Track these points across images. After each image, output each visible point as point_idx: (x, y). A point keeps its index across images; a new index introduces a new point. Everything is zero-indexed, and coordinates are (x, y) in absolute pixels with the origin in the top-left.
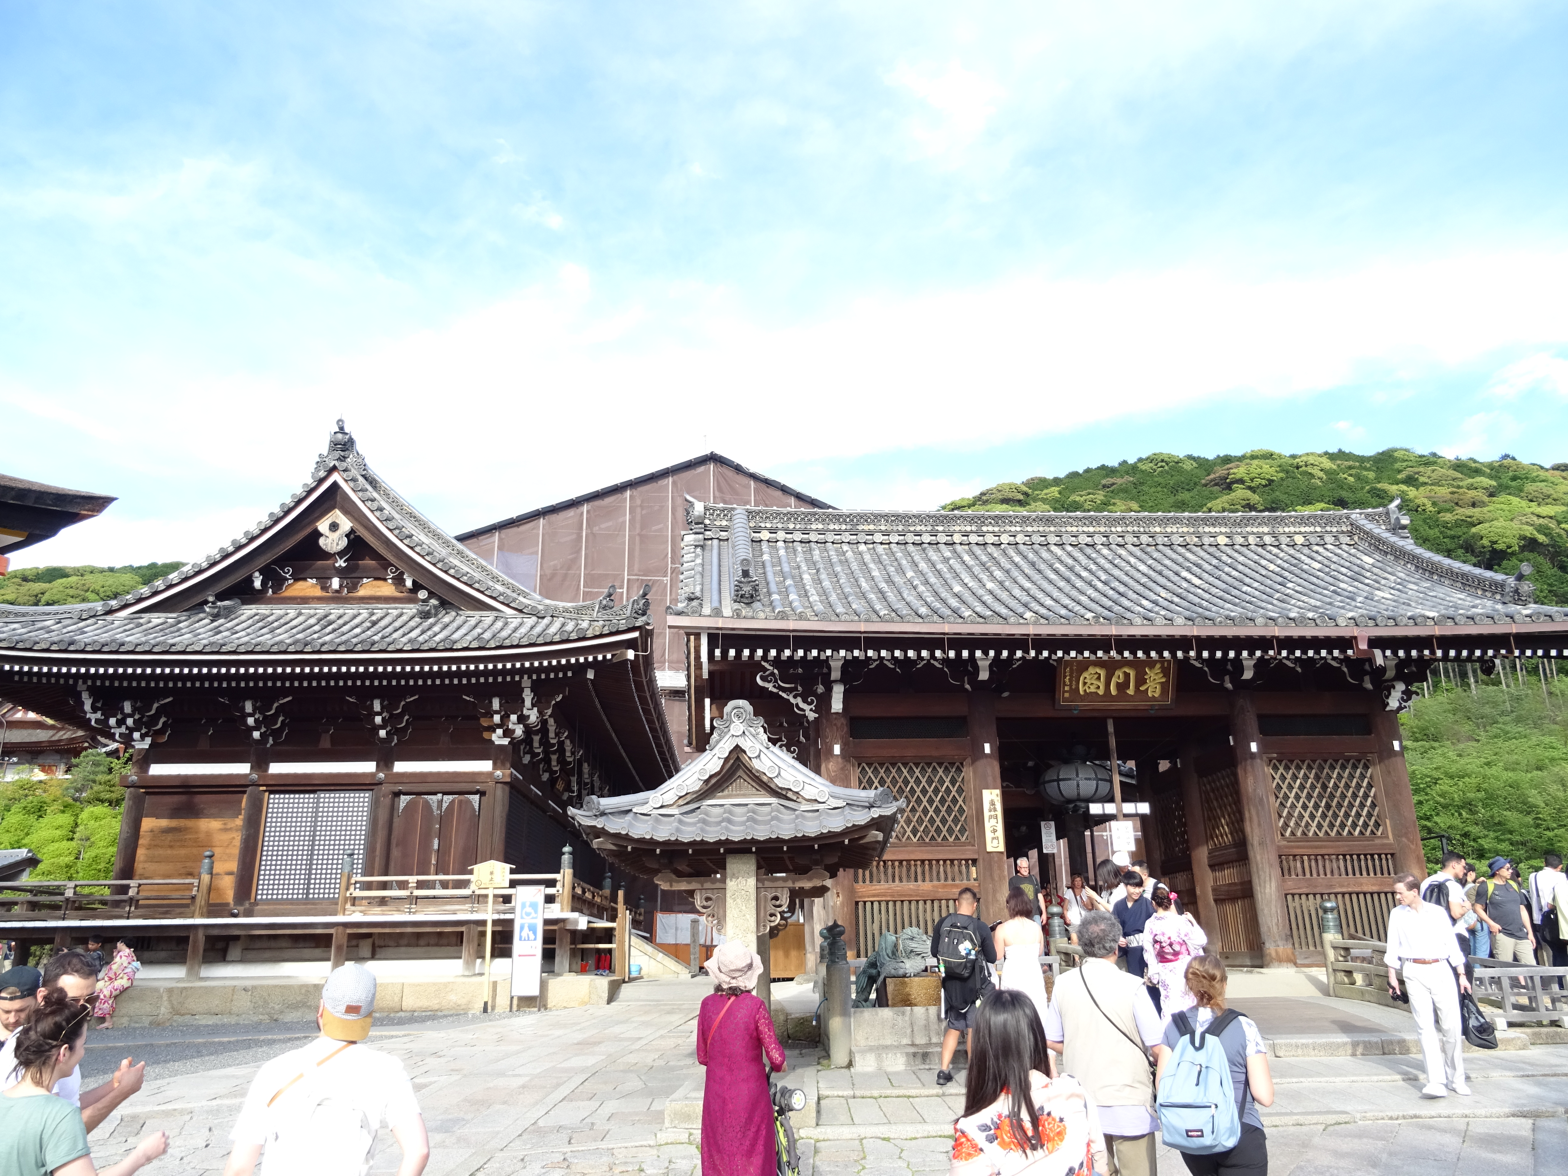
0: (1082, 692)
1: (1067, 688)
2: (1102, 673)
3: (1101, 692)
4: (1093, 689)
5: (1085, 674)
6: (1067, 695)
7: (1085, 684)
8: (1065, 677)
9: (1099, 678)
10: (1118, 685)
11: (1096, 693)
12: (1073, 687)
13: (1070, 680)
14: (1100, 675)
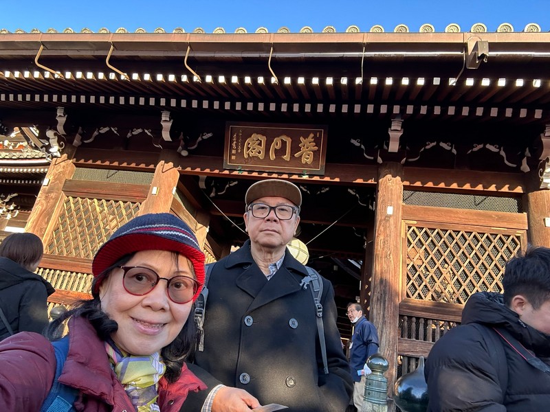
0: (246, 156)
1: (234, 152)
3: (261, 156)
4: (255, 154)
5: (249, 140)
6: (233, 158)
7: (248, 148)
8: (231, 142)
9: (260, 144)
10: (276, 151)
11: (257, 157)
12: (239, 151)
13: (237, 145)
14: (261, 141)
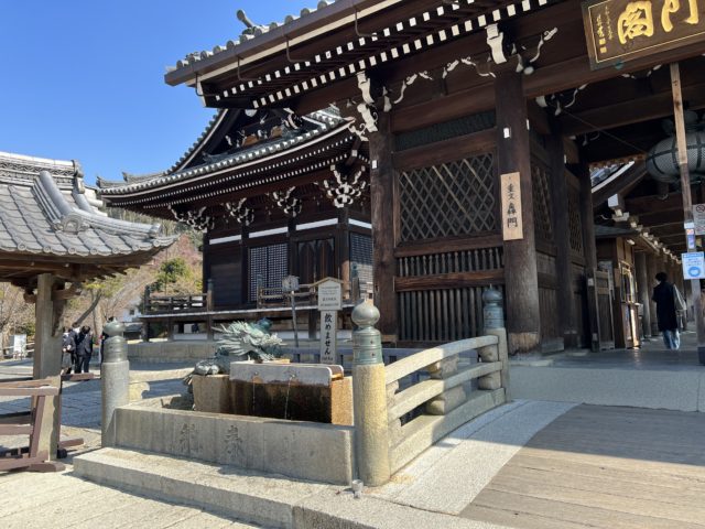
0: (623, 41)
1: (602, 42)
2: (647, 7)
3: (649, 33)
4: (638, 32)
5: (623, 17)
6: (603, 50)
7: (625, 29)
8: (596, 29)
9: (643, 16)
10: (673, 17)
11: (643, 36)
12: (610, 37)
13: (605, 31)
14: (643, 11)
